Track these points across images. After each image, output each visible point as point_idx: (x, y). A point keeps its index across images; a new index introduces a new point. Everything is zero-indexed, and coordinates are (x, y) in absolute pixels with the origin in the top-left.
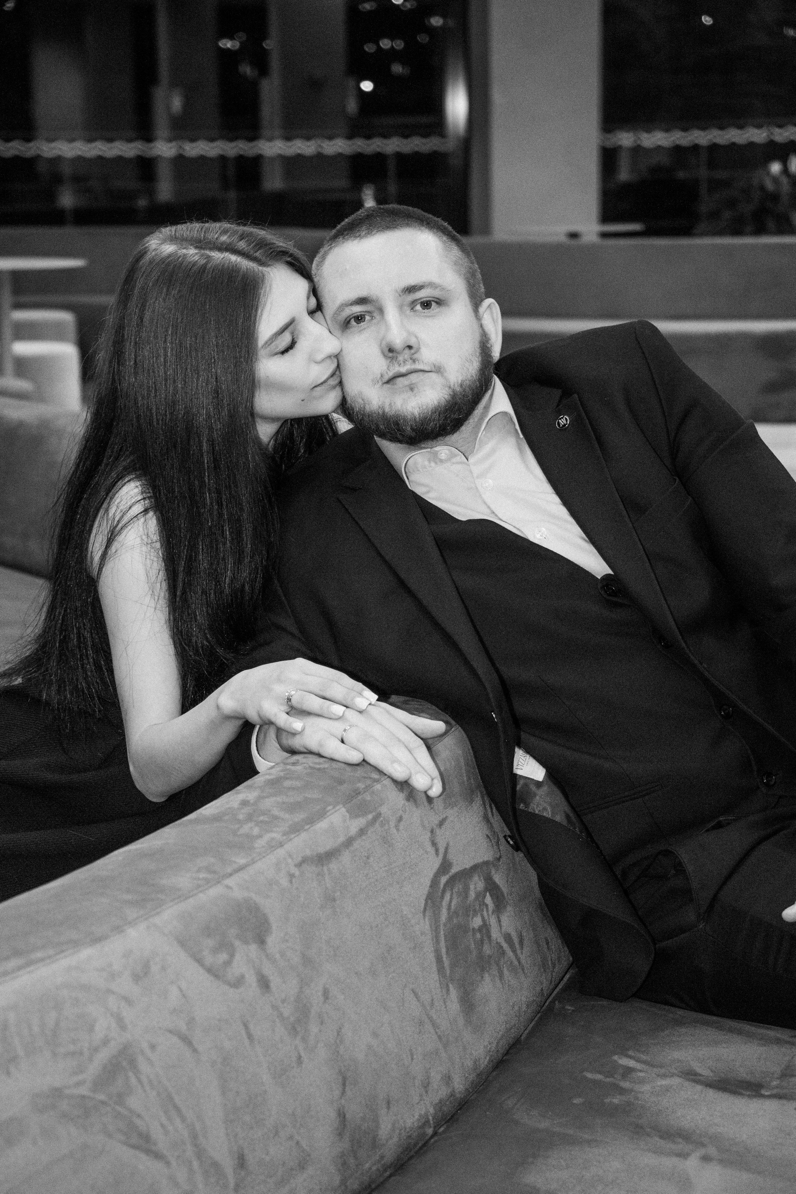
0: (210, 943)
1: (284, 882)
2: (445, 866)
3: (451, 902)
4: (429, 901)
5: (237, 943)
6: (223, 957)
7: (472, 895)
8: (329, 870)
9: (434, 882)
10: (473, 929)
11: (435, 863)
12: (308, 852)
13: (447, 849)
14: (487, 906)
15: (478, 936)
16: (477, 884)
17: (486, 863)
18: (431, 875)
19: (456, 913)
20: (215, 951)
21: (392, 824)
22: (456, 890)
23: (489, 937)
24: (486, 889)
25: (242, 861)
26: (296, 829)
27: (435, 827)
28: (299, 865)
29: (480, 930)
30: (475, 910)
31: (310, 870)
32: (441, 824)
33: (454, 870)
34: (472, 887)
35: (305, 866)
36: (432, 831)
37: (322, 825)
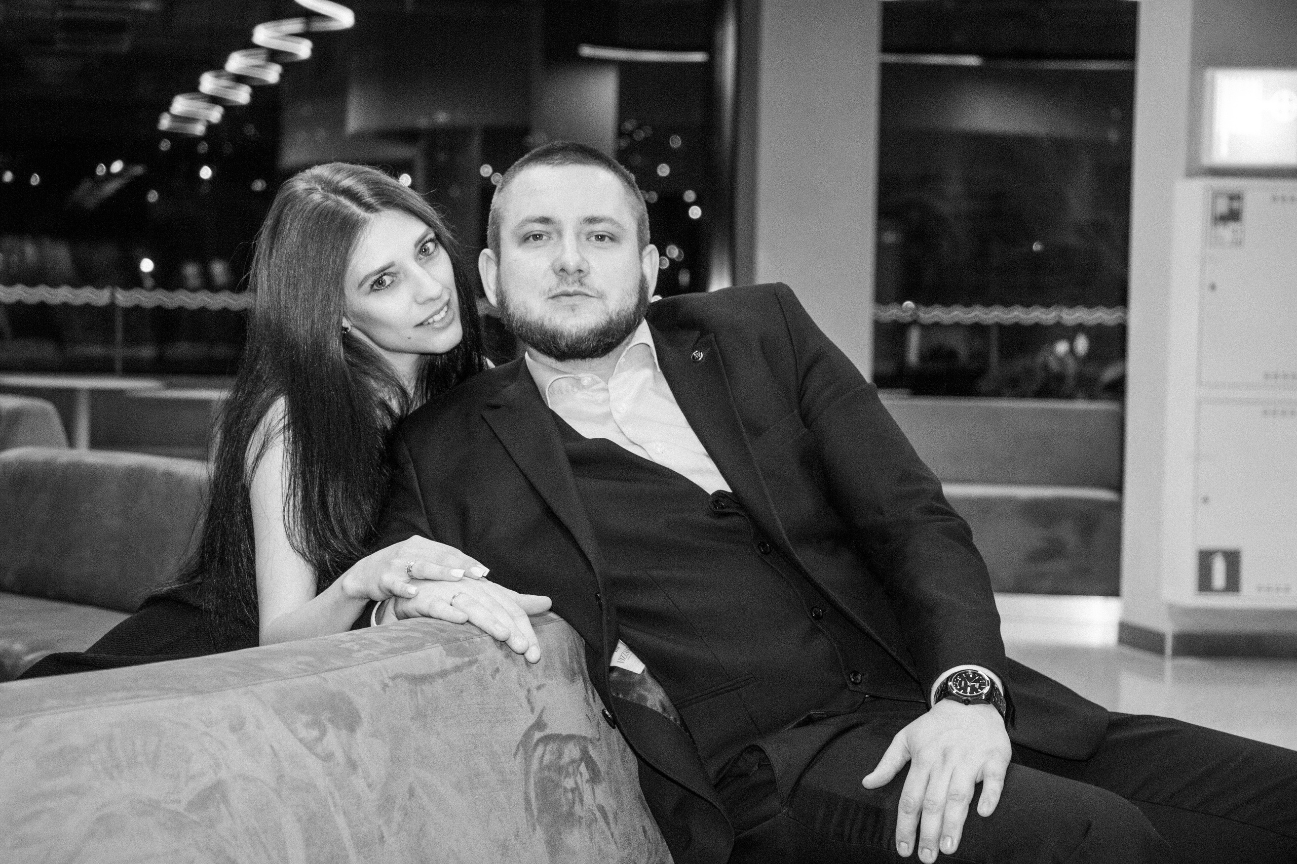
0: (305, 718)
1: (378, 688)
2: (539, 725)
3: (543, 756)
4: (521, 748)
5: (329, 726)
6: (315, 733)
7: (566, 759)
8: (422, 690)
9: (528, 735)
10: (565, 788)
11: (532, 719)
12: (403, 671)
13: (542, 711)
14: (581, 774)
15: (570, 795)
16: (572, 751)
17: (585, 738)
18: (526, 727)
19: (548, 767)
20: (307, 726)
21: (489, 672)
22: (549, 748)
23: (582, 801)
24: (581, 759)
25: (339, 663)
26: (394, 652)
27: (532, 689)
28: (394, 678)
29: (573, 791)
30: (568, 772)
31: (405, 686)
32: (539, 688)
33: (548, 732)
34: (566, 751)
35: (398, 681)
36: (529, 691)
37: (420, 654)
